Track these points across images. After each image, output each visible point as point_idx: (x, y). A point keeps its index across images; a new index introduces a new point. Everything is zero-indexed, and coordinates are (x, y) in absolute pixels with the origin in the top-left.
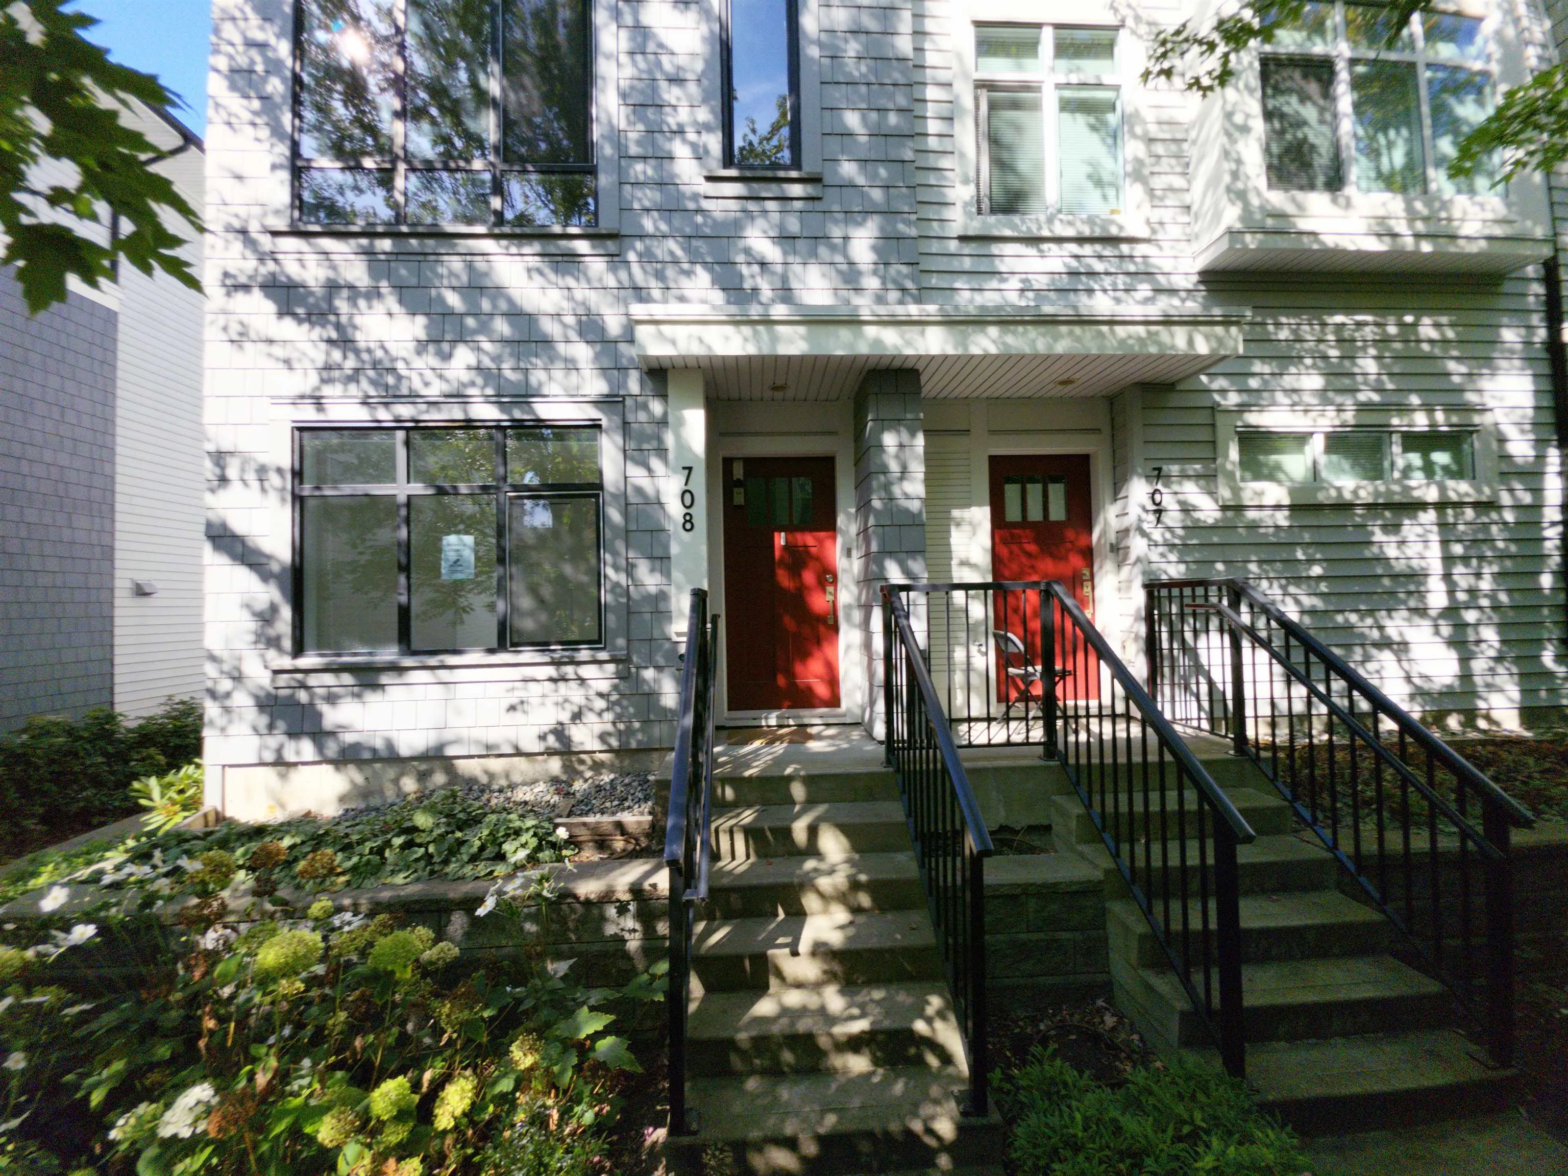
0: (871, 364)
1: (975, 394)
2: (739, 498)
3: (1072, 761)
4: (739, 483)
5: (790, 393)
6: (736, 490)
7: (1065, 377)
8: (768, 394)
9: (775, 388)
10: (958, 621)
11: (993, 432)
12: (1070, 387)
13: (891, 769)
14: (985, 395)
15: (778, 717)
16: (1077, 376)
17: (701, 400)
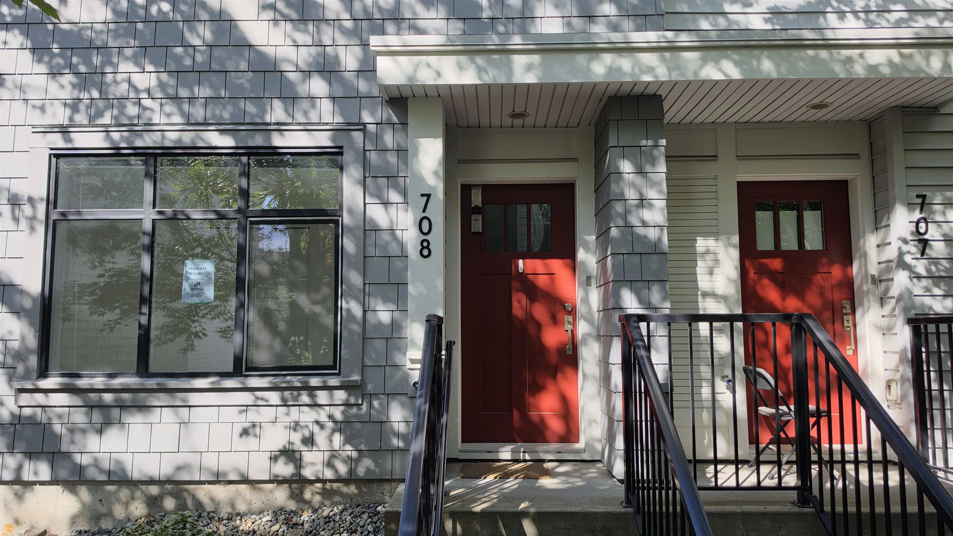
0: (612, 91)
1: (721, 120)
2: (477, 225)
3: (827, 508)
4: (477, 210)
5: (529, 121)
6: (474, 217)
7: (817, 101)
8: (508, 121)
9: (515, 116)
10: (702, 354)
11: (741, 158)
12: (824, 111)
13: (631, 510)
14: (733, 119)
15: (513, 451)
16: (829, 100)
17: (440, 129)
